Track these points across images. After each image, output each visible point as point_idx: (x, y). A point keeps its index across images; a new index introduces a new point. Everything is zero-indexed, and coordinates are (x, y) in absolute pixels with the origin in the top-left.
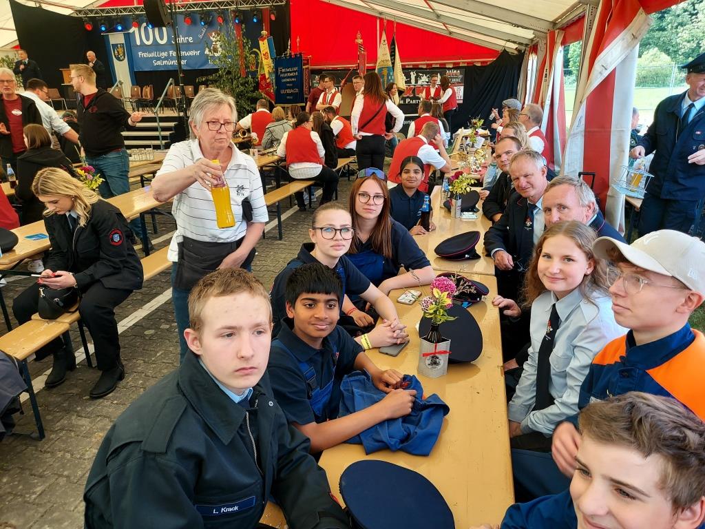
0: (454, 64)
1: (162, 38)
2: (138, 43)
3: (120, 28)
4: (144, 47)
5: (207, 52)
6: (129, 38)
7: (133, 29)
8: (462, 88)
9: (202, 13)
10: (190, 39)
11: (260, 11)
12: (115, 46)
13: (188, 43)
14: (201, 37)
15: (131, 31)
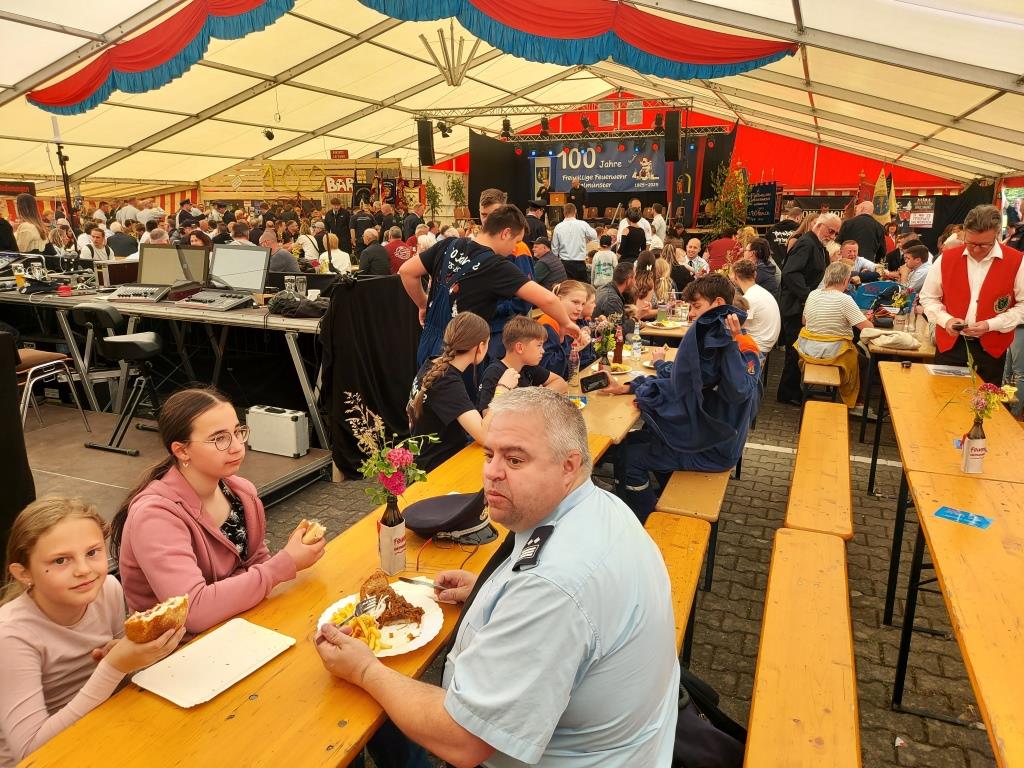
0: (928, 191)
1: (589, 163)
2: (564, 167)
3: (551, 153)
4: (569, 171)
5: (634, 176)
6: (556, 162)
7: (563, 154)
8: (932, 214)
9: (635, 140)
10: (619, 164)
11: (697, 139)
12: (540, 169)
13: (616, 167)
14: (630, 162)
15: (559, 156)
